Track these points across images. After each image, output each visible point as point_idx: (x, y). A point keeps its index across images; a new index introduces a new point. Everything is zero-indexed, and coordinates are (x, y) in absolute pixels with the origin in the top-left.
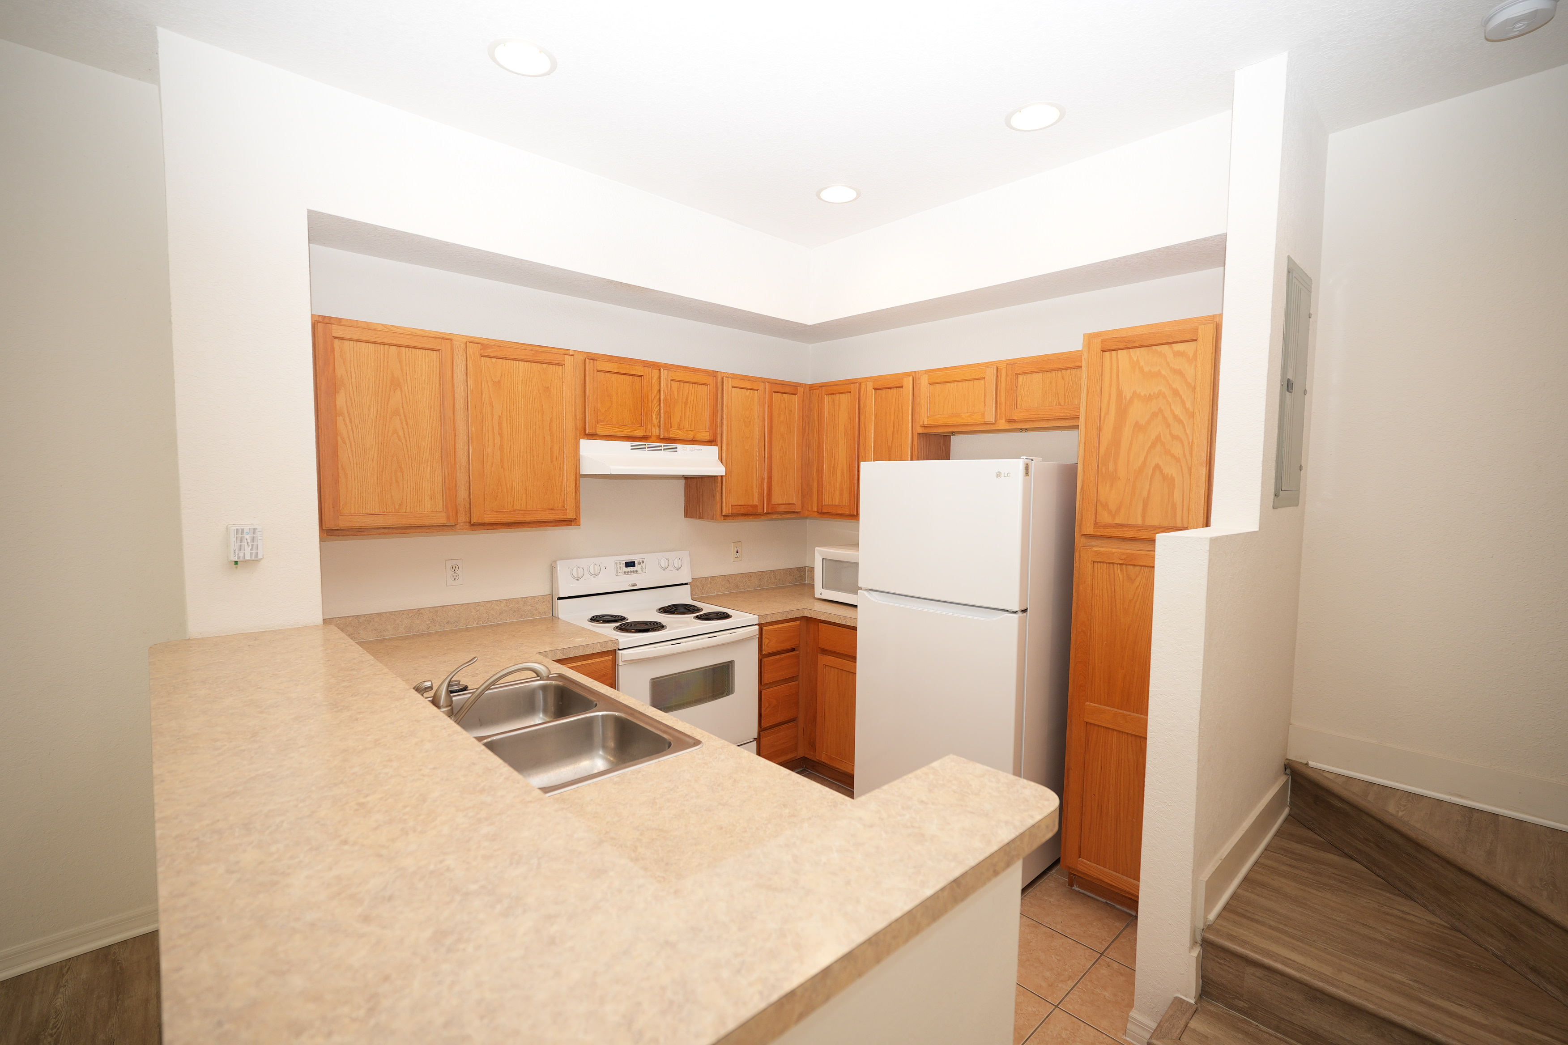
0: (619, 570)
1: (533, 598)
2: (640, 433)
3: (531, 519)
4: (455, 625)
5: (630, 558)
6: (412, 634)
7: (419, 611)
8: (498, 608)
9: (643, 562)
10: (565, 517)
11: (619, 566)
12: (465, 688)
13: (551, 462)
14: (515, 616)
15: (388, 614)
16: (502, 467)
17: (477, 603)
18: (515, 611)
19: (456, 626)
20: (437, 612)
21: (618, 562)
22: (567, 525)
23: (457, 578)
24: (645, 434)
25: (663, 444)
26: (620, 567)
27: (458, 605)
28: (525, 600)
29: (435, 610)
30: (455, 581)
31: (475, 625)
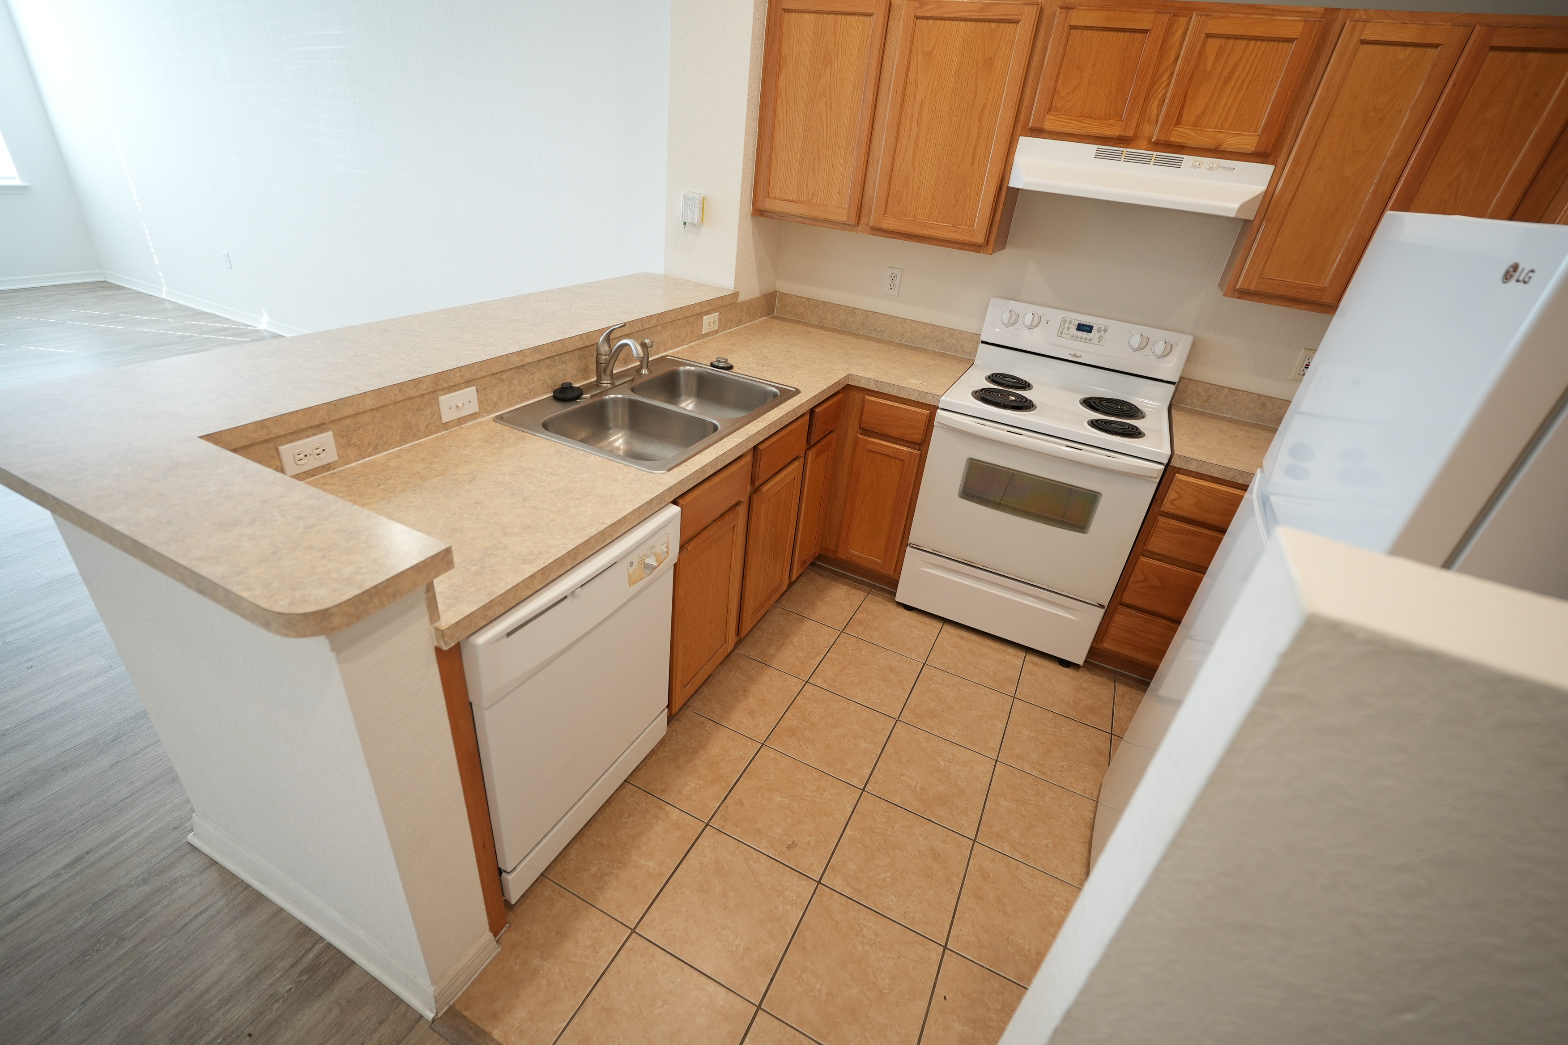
0: (1065, 331)
1: (961, 332)
2: (1115, 132)
3: (930, 234)
4: (880, 334)
5: (1086, 320)
6: (844, 329)
7: (854, 311)
8: (923, 331)
9: (1105, 331)
10: (971, 240)
11: (1067, 325)
12: (730, 368)
13: (971, 166)
14: (937, 346)
15: (830, 305)
16: (913, 165)
17: (905, 319)
18: (939, 340)
19: (881, 336)
20: (868, 316)
21: (1068, 320)
22: (975, 251)
23: (893, 288)
24: (1122, 134)
25: (1155, 153)
26: (1068, 328)
27: (887, 315)
28: (952, 332)
29: (867, 313)
30: (891, 291)
31: (897, 341)
